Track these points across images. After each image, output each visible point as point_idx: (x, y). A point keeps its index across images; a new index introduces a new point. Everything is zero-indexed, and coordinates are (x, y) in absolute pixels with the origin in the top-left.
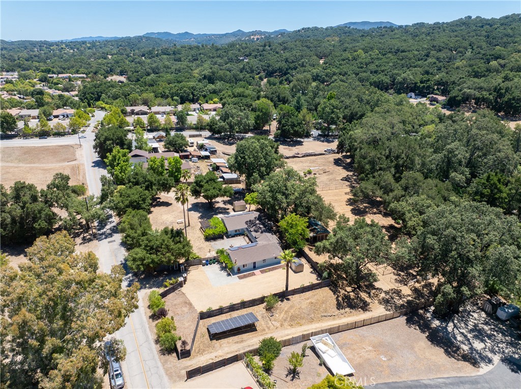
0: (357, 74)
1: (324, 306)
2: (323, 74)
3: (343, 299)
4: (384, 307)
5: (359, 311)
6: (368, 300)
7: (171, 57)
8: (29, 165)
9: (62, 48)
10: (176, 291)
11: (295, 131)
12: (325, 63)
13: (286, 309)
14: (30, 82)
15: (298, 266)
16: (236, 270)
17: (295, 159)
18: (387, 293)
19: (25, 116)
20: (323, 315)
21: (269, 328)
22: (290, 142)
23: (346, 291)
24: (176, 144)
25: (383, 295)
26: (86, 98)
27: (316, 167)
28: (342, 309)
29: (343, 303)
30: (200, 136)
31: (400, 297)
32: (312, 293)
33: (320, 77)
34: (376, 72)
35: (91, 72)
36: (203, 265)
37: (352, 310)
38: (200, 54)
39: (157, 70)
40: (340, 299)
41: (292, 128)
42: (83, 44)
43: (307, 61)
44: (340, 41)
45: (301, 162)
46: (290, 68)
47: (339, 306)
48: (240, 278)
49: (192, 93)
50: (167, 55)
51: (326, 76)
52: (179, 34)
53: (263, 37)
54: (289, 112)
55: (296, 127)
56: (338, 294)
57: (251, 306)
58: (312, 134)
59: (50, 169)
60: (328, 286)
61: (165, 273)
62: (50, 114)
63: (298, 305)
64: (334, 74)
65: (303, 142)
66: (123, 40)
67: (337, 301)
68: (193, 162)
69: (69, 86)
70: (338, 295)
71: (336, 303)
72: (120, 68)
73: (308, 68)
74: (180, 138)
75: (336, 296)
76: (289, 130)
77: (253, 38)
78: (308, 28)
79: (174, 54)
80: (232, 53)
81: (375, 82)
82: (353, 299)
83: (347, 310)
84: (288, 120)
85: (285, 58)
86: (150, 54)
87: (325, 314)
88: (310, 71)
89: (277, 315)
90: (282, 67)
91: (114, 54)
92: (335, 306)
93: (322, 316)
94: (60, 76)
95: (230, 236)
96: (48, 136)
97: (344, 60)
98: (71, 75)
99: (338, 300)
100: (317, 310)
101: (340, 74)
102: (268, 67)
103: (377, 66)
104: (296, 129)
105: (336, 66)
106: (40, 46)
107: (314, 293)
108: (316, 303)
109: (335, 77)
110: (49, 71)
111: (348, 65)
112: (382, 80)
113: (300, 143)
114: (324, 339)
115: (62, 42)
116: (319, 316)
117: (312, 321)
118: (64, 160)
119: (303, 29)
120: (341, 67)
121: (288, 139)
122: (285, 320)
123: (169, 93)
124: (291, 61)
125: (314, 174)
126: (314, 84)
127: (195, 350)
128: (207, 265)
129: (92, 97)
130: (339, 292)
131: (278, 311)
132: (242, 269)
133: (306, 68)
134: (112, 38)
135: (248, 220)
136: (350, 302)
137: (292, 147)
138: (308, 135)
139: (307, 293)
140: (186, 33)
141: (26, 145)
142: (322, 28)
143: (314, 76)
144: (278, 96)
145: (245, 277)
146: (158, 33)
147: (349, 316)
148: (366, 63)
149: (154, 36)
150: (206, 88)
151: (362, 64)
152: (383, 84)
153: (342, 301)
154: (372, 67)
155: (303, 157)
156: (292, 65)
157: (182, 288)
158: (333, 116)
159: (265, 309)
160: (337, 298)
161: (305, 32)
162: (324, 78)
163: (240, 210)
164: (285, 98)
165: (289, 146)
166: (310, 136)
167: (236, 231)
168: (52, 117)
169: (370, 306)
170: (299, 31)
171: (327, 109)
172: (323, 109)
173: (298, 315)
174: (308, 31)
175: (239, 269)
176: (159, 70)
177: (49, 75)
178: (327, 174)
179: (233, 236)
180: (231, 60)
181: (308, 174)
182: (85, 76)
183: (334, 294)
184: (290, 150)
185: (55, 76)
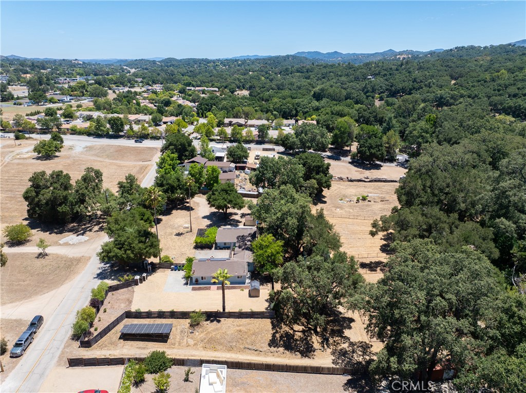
0: (489, 97)
1: (253, 338)
2: (448, 96)
3: (281, 337)
4: (334, 358)
5: (296, 355)
6: (316, 345)
7: (303, 74)
8: (111, 161)
9: (217, 65)
10: (130, 288)
11: (371, 153)
12: (455, 84)
13: (210, 330)
14: (170, 93)
15: (253, 289)
16: (194, 280)
17: (360, 183)
18: (352, 344)
19: (142, 120)
20: (247, 346)
21: (180, 344)
22: (368, 164)
23: (292, 329)
24: (234, 155)
25: (345, 346)
26: (201, 109)
27: (376, 194)
28: (275, 347)
29: (280, 341)
30: (274, 150)
31: (364, 353)
32: (249, 321)
33: (445, 99)
34: (515, 96)
35: (223, 86)
36: (172, 270)
37: (286, 351)
38: (330, 72)
39: (281, 87)
40: (278, 335)
41: (369, 150)
42: (236, 61)
43: (434, 81)
44: (492, 61)
45: (364, 187)
46: (414, 88)
47: (273, 343)
48: (194, 289)
49: (296, 109)
50: (301, 72)
51: (452, 98)
52: (328, 54)
53: (410, 56)
54: (369, 133)
55: (374, 149)
56: (278, 329)
57: (180, 318)
58: (398, 159)
59: (124, 166)
60: (271, 318)
61: (135, 269)
62: (160, 121)
63: (225, 329)
64: (462, 96)
65: (382, 166)
66: (270, 58)
67: (272, 336)
68: (245, 174)
69: (196, 98)
70: (277, 331)
71: (271, 338)
72: (250, 84)
73: (434, 88)
74: (240, 149)
75: (274, 331)
76: (365, 151)
77: (399, 58)
78: (463, 47)
79: (307, 72)
80: (360, 72)
81: (510, 107)
82: (297, 340)
83: (281, 349)
84: (367, 141)
85: (413, 77)
86: (286, 72)
87: (250, 347)
88: (434, 92)
89: (197, 334)
90: (405, 87)
91: (255, 71)
92: (268, 342)
93: (245, 348)
94: (197, 88)
95: (218, 248)
96: (146, 139)
97: (479, 81)
98: (206, 89)
99: (274, 336)
100: (242, 340)
101: (469, 97)
102: (391, 86)
103: (518, 89)
104: (373, 151)
105: (467, 88)
106: (200, 63)
107: (251, 322)
108: (246, 332)
109: (461, 100)
110: (189, 84)
111: (482, 87)
112: (520, 106)
113: (378, 167)
114: (219, 370)
115: (218, 60)
116: (242, 347)
117: (230, 349)
118: (140, 160)
119: (456, 48)
120: (473, 89)
121: (367, 161)
122: (202, 341)
123: (273, 108)
124: (419, 81)
125: (369, 201)
126: (422, 105)
127: (99, 343)
128: (176, 270)
129: (206, 108)
130: (281, 328)
131: (201, 330)
132: (200, 280)
133: (430, 89)
134: (265, 56)
135: (241, 235)
136: (289, 342)
137: (366, 170)
138: (392, 159)
139: (244, 320)
140: (336, 52)
141: (123, 145)
142: (479, 47)
143: (438, 97)
144: (375, 117)
145: (200, 289)
146: (309, 53)
147: (279, 357)
148: (505, 85)
149: (304, 55)
150: (310, 105)
151: (500, 86)
152: (520, 109)
153: (279, 339)
154: (513, 90)
155: (370, 181)
156: (416, 85)
157: (136, 286)
158: (420, 141)
159: (189, 325)
160: (274, 333)
161: (458, 51)
162: (448, 100)
163: (249, 224)
164: (383, 118)
165: (363, 169)
166: (395, 160)
167: (225, 244)
168: (162, 123)
169: (315, 353)
170: (451, 50)
171: (415, 133)
172: (411, 132)
173: (217, 339)
174: (461, 50)
175: (197, 281)
176: (283, 86)
177: (188, 88)
178: (383, 202)
179: (221, 249)
180: (357, 79)
181: (362, 200)
182: (217, 89)
183: (272, 328)
184: (361, 173)
185: (193, 88)
